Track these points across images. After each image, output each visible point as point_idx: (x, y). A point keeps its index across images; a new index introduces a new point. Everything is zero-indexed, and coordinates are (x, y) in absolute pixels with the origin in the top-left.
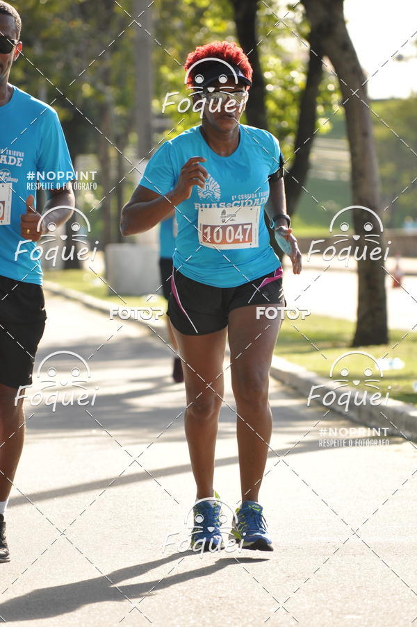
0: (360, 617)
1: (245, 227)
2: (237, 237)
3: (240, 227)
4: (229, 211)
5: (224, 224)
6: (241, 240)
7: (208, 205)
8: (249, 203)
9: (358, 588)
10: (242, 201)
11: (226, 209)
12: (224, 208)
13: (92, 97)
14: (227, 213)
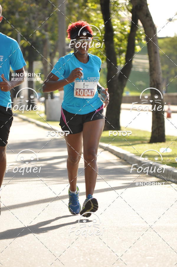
0: (153, 258)
1: (92, 90)
2: (89, 94)
3: (90, 90)
4: (86, 83)
5: (84, 88)
6: (90, 95)
7: (79, 80)
8: (93, 81)
9: (152, 245)
10: (91, 80)
11: (85, 83)
12: (85, 82)
13: (40, 36)
14: (85, 84)
